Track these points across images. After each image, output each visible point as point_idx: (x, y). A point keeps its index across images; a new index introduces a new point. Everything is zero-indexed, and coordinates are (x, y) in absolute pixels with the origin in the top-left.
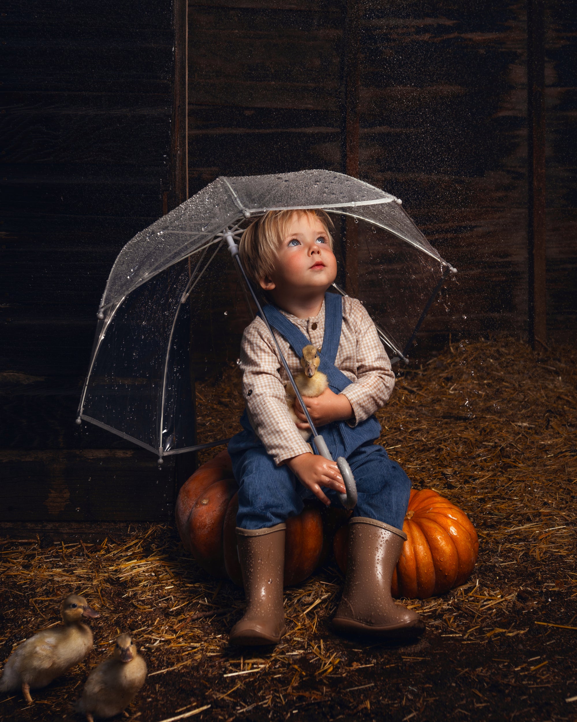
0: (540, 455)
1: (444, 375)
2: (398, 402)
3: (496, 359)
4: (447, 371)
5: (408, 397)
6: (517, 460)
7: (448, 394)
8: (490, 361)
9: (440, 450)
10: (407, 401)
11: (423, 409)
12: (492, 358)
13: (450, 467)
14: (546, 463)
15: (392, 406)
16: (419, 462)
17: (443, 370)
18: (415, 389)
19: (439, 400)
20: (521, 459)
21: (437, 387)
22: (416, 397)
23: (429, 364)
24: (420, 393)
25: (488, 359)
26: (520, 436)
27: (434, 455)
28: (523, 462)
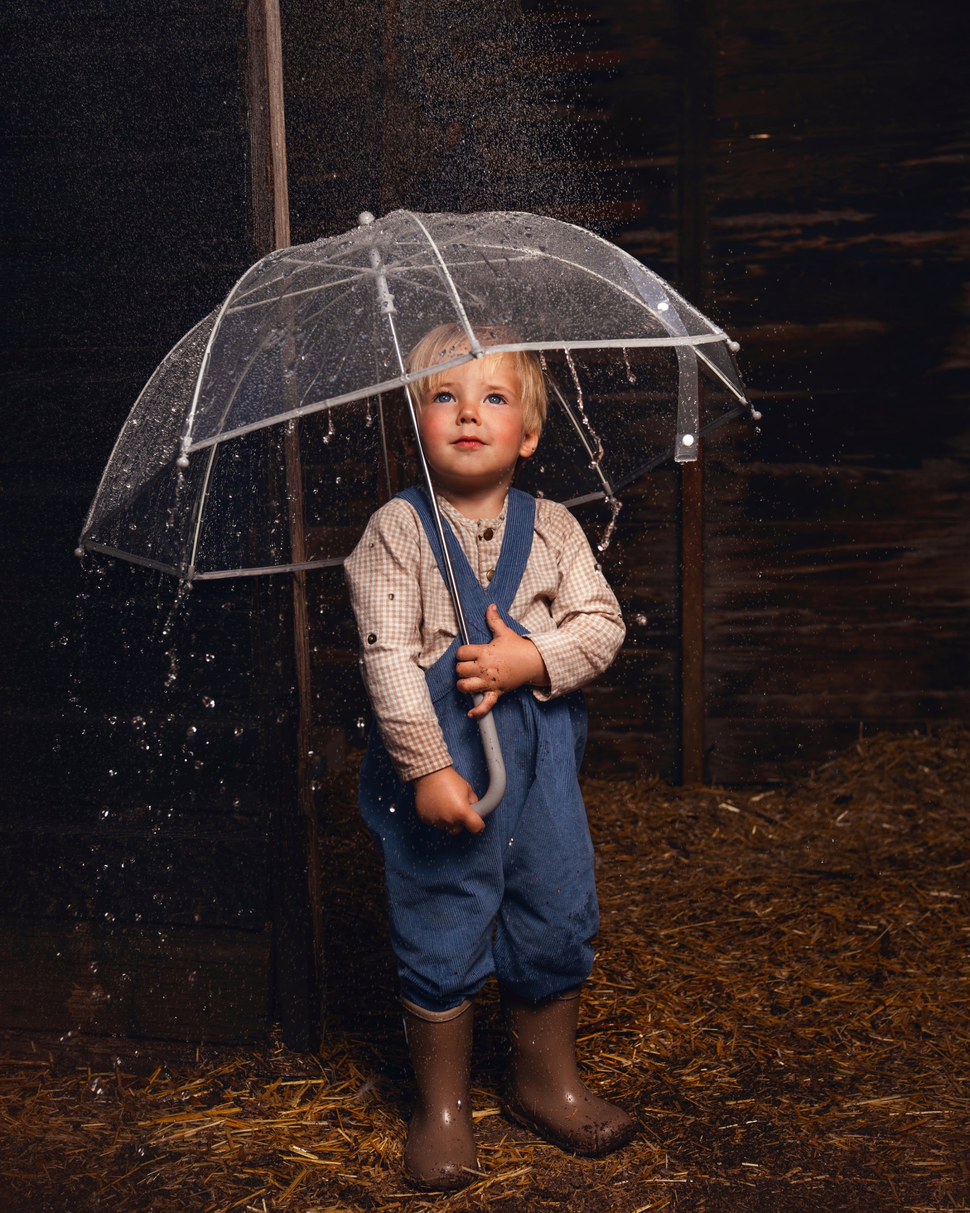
0: (954, 953)
1: (840, 791)
2: (743, 839)
3: (934, 767)
4: (846, 785)
5: (763, 831)
6: (908, 960)
7: (831, 826)
8: (923, 770)
9: (780, 934)
10: (760, 836)
11: (782, 852)
12: (927, 766)
13: (789, 966)
14: (962, 970)
15: (732, 844)
16: (738, 954)
17: (842, 783)
18: (778, 817)
19: (813, 838)
20: (916, 958)
21: (816, 815)
22: (776, 831)
23: (823, 771)
24: (786, 823)
25: (920, 767)
26: (928, 914)
27: (768, 943)
28: (917, 965)
